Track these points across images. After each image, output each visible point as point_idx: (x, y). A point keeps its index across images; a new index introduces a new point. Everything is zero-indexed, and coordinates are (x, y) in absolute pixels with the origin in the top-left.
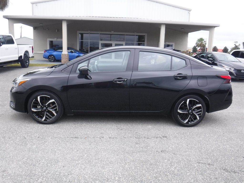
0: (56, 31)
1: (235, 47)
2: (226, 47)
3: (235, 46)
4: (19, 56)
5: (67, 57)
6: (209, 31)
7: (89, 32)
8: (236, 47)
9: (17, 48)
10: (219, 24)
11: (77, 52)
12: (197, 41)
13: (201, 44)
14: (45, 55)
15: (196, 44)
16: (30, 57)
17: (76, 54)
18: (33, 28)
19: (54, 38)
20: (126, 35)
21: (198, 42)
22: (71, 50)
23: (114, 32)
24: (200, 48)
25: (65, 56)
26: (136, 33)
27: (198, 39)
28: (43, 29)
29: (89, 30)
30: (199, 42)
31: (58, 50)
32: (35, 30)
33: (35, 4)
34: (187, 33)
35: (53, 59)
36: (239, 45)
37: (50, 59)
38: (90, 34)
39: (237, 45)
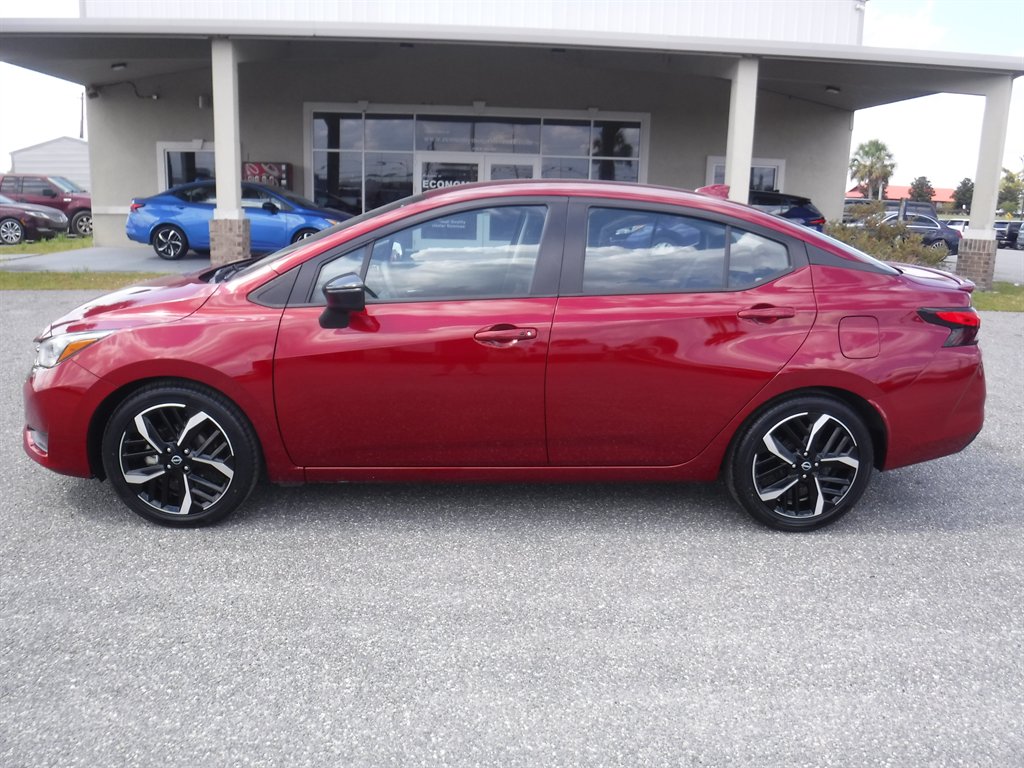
0: (200, 105)
2: (969, 180)
5: (239, 236)
7: (362, 106)
11: (300, 210)
12: (856, 154)
13: (872, 166)
14: (136, 227)
17: (294, 221)
18: (87, 89)
19: (191, 141)
20: (546, 122)
21: (858, 157)
22: (268, 200)
23: (486, 106)
25: (231, 229)
28: (136, 92)
29: (364, 99)
30: (866, 159)
31: (206, 196)
32: (95, 100)
34: (847, 110)
35: (176, 247)
37: (161, 244)
38: (367, 117)
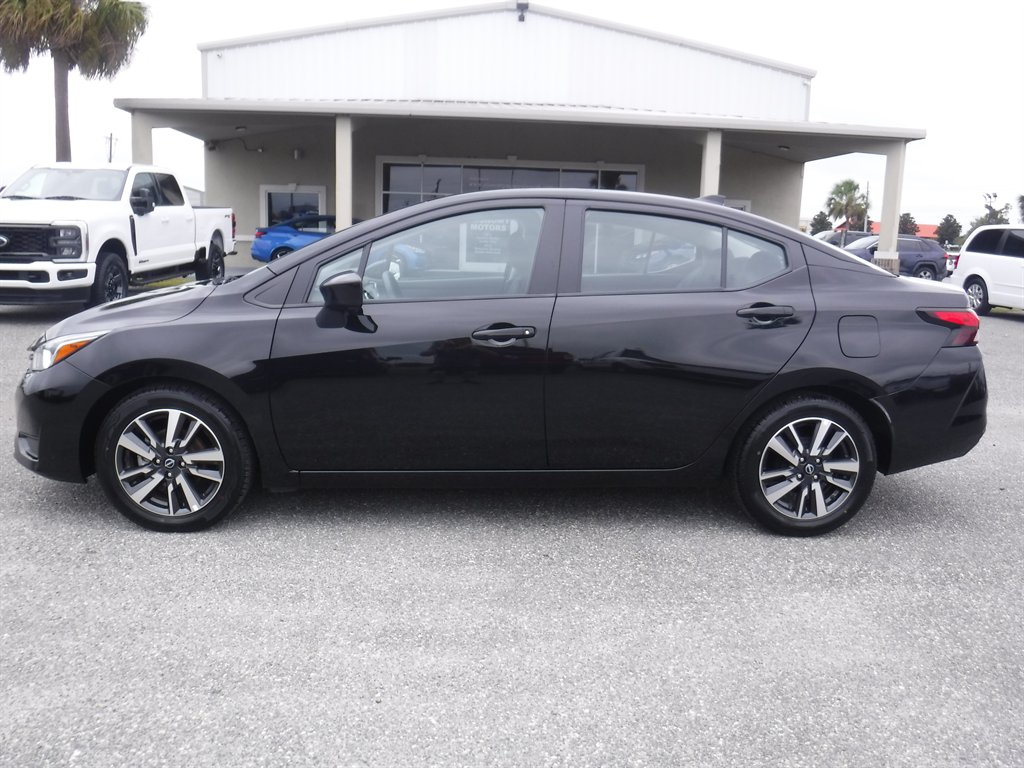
0: (296, 156)
1: (987, 216)
2: (951, 216)
3: (988, 211)
4: (198, 249)
6: (885, 157)
7: (421, 159)
8: (994, 216)
9: (191, 220)
10: (925, 131)
12: (833, 193)
13: (847, 205)
14: (259, 250)
15: (829, 205)
16: (225, 255)
18: (207, 144)
19: (287, 184)
20: (564, 171)
21: (837, 195)
23: (518, 159)
24: (844, 219)
26: (602, 163)
27: (838, 186)
28: (246, 148)
29: (424, 154)
30: (841, 198)
31: (305, 227)
32: (213, 152)
33: (215, 53)
34: (798, 163)
36: (1006, 208)
38: (426, 166)
39: (997, 207)
